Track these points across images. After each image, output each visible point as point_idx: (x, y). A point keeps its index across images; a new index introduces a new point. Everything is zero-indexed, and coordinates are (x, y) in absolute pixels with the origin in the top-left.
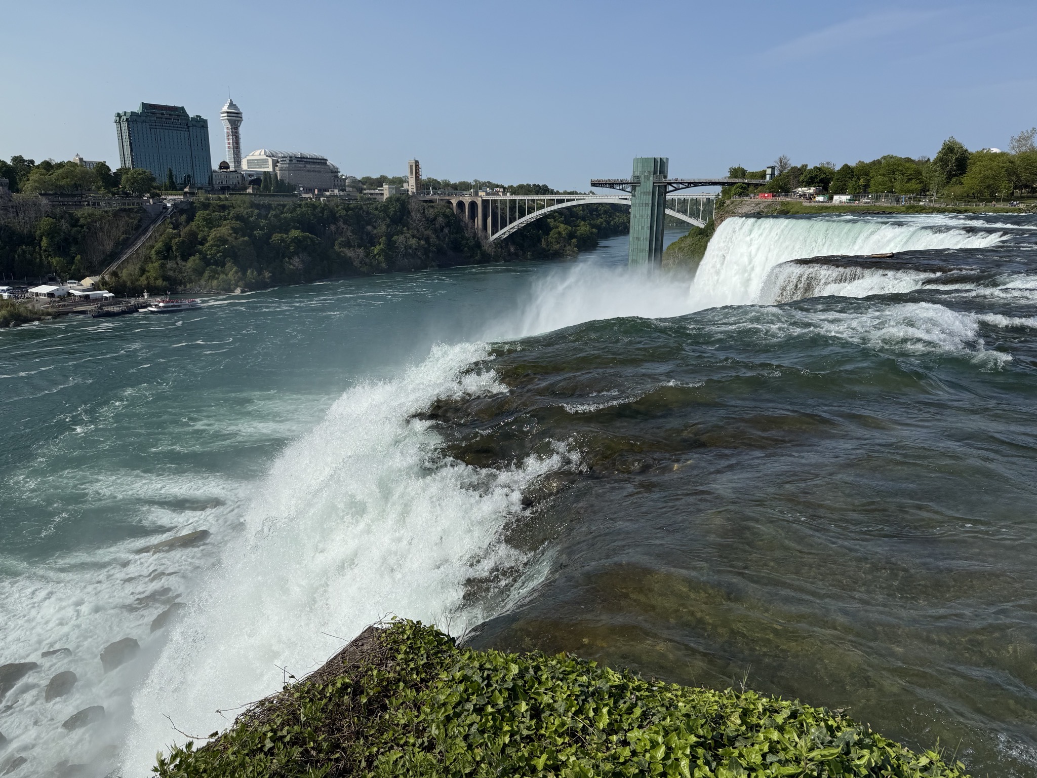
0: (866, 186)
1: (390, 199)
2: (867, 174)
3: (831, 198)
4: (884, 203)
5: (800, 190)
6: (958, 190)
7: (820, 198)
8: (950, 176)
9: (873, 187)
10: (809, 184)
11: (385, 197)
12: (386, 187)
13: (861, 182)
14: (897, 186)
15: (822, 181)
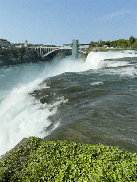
0: (117, 45)
1: (21, 48)
2: (117, 42)
3: (110, 47)
4: (120, 48)
5: (104, 46)
6: (133, 46)
7: (108, 47)
8: (132, 43)
9: (118, 45)
10: (106, 44)
11: (20, 48)
12: (20, 45)
13: (116, 44)
14: (122, 45)
15: (108, 44)
